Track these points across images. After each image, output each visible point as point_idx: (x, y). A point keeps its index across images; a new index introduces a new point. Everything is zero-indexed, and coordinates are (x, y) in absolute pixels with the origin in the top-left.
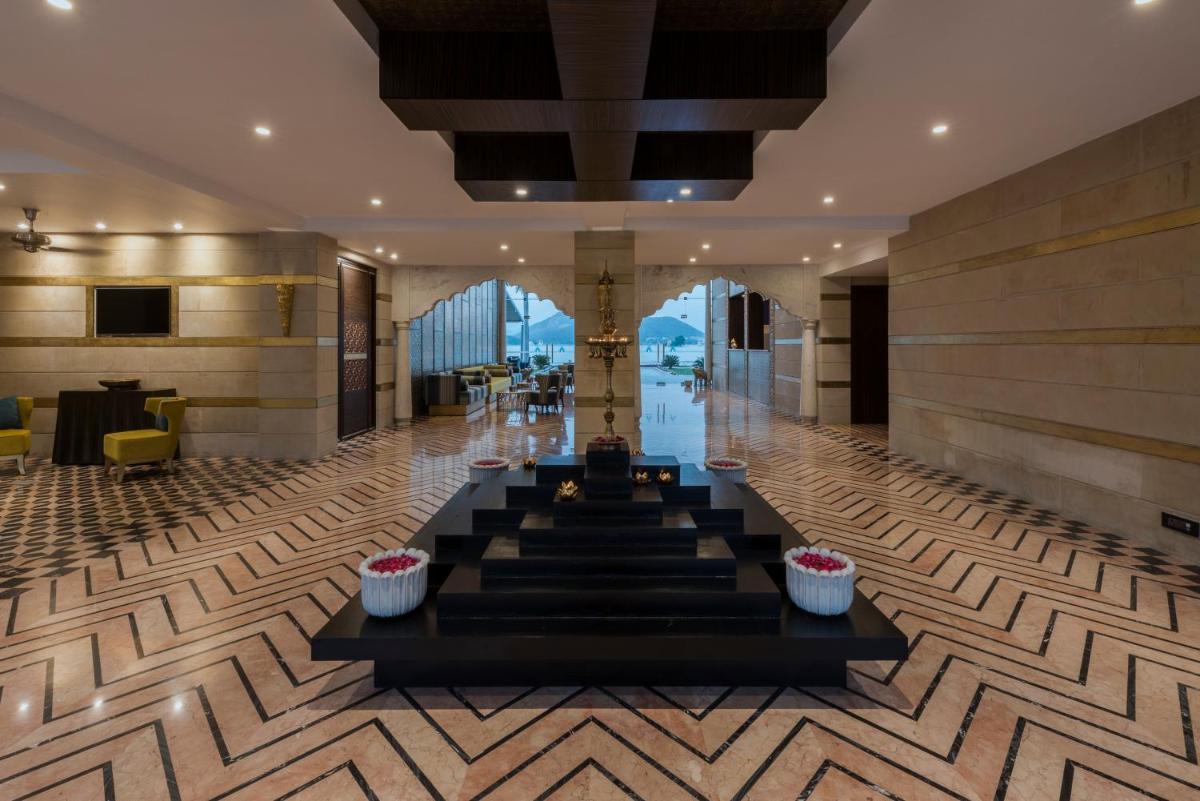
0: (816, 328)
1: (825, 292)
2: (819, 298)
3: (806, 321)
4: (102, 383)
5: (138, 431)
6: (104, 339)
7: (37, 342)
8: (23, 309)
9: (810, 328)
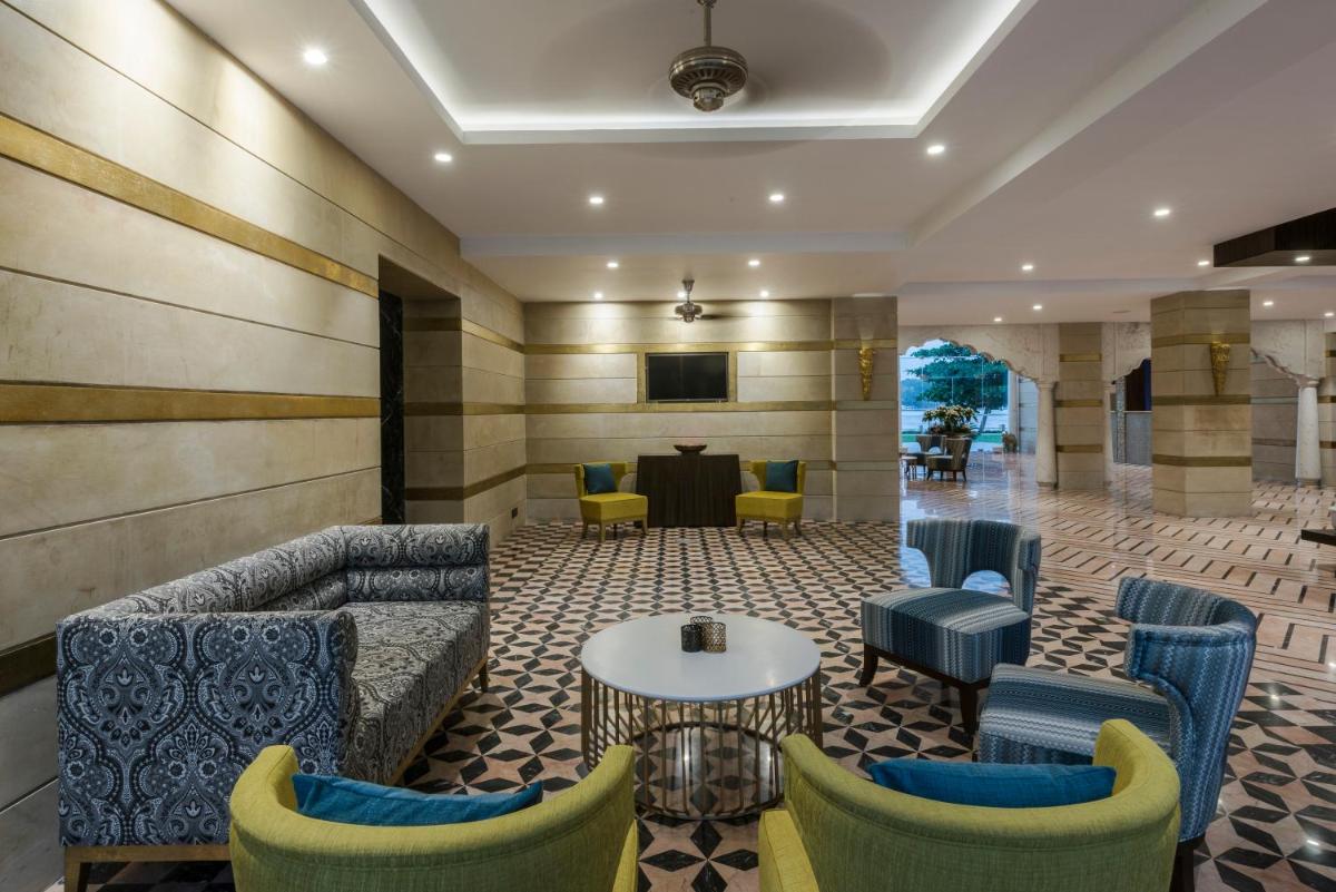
0: (1320, 385)
1: (1333, 349)
2: (1324, 355)
3: (1309, 379)
4: (677, 447)
5: (772, 493)
6: (656, 405)
7: (583, 409)
8: (559, 377)
9: (1312, 386)
